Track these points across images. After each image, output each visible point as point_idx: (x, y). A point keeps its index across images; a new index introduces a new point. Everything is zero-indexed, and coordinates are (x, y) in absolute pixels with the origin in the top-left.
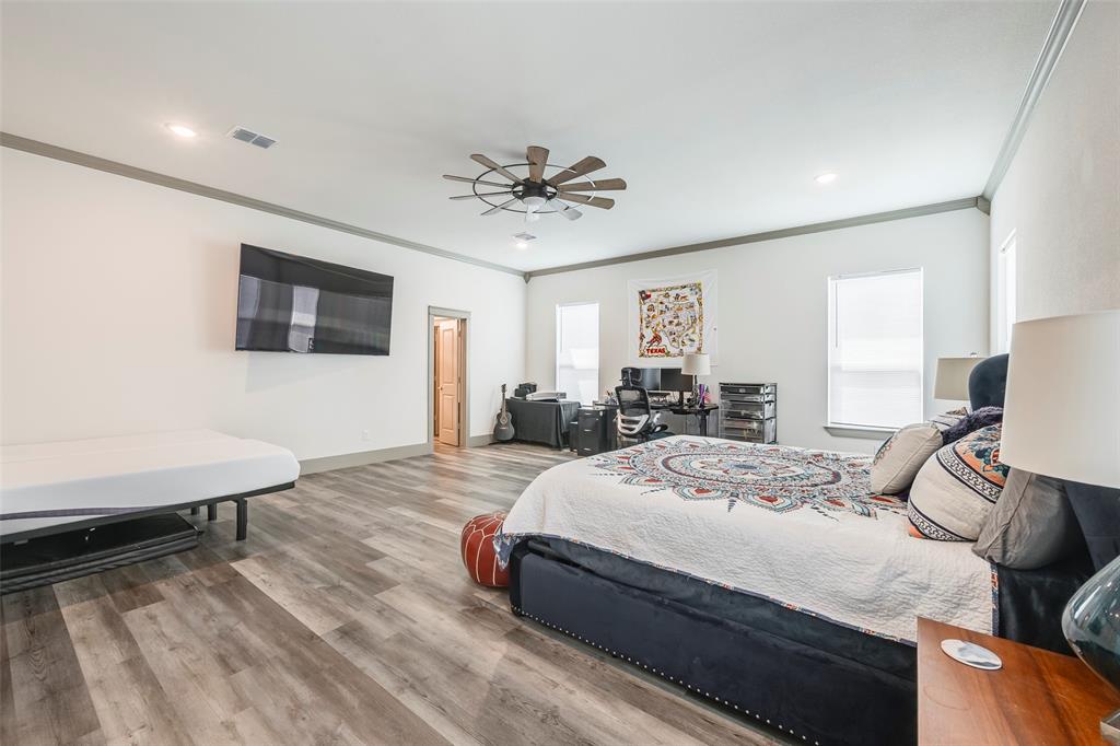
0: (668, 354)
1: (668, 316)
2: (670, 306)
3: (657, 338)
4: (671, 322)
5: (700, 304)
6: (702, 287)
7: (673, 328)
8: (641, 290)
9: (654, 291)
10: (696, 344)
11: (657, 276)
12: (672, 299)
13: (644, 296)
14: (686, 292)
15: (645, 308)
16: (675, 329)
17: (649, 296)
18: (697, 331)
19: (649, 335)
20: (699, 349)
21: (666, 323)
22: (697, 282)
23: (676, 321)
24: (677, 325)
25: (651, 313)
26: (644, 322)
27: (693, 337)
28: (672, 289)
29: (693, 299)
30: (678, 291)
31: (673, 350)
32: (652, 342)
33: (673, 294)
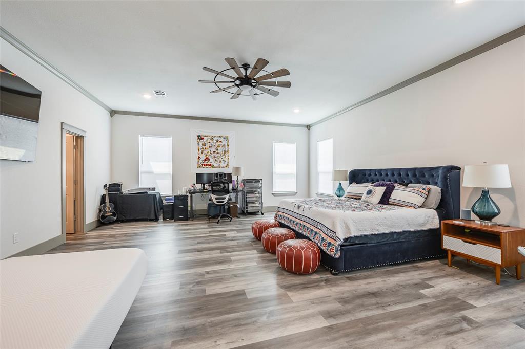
0: (213, 167)
1: (213, 149)
2: (214, 145)
3: (207, 159)
4: (214, 152)
5: (228, 145)
6: (229, 138)
7: (215, 155)
8: (198, 135)
9: (206, 136)
10: (226, 163)
11: (208, 129)
12: (215, 142)
13: (200, 138)
14: (222, 139)
15: (201, 144)
16: (217, 155)
17: (203, 138)
18: (227, 157)
19: (203, 157)
20: (228, 165)
21: (212, 152)
22: (227, 136)
23: (217, 152)
24: (217, 153)
25: (204, 147)
26: (200, 151)
27: (225, 159)
28: (215, 137)
29: (224, 142)
30: (218, 138)
31: (215, 165)
32: (204, 161)
33: (215, 139)
